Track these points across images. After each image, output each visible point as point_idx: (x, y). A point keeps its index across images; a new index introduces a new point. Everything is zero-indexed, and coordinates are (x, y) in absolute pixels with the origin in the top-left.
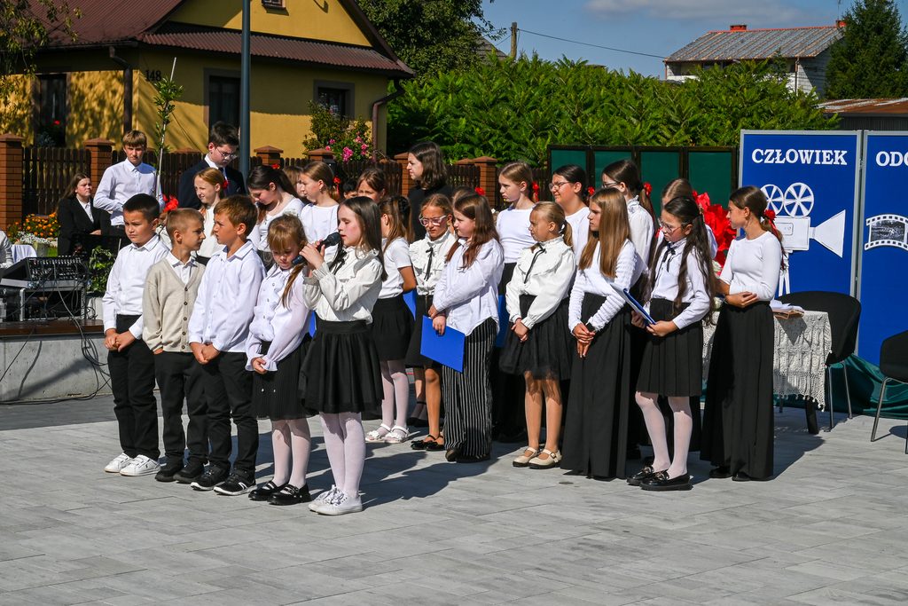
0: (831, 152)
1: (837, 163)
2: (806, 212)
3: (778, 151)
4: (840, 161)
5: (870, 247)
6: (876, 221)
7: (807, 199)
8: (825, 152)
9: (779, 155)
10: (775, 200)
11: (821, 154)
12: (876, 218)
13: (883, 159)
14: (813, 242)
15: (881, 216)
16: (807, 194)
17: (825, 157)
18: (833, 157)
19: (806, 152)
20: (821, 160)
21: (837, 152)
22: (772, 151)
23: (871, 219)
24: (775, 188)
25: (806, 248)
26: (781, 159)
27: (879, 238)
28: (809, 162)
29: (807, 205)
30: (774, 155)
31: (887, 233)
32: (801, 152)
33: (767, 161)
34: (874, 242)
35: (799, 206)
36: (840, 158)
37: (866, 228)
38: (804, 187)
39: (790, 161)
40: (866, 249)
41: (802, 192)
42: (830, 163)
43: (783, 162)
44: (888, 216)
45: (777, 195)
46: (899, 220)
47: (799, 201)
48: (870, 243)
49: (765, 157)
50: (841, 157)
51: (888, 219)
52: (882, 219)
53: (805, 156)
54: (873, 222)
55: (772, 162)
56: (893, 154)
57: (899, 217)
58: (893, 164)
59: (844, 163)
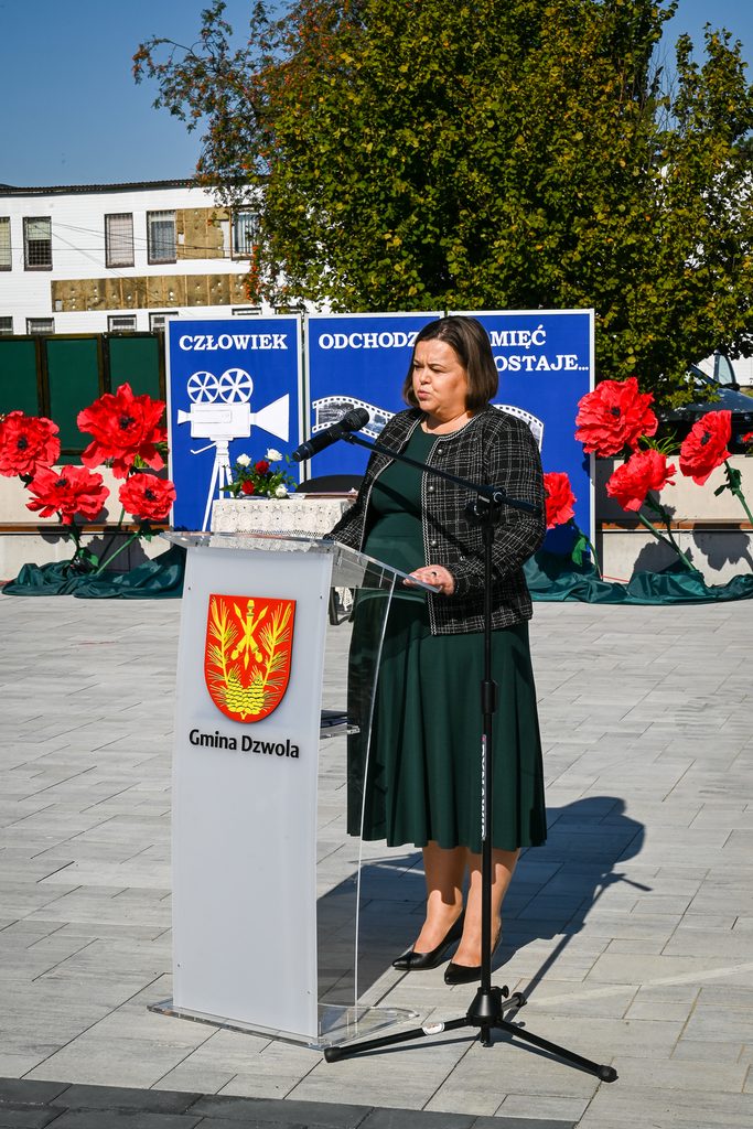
0: (269, 336)
1: (276, 347)
2: (245, 398)
3: (210, 338)
4: (279, 345)
5: (318, 430)
6: (323, 403)
7: (245, 385)
8: (262, 337)
9: (210, 341)
10: (209, 387)
11: (258, 339)
12: (323, 400)
13: (326, 341)
14: (254, 428)
15: (329, 399)
16: (244, 379)
17: (262, 341)
18: (271, 341)
19: (241, 337)
20: (258, 344)
21: (276, 336)
22: (202, 338)
23: (317, 402)
24: (208, 375)
25: (247, 434)
26: (213, 345)
27: (327, 420)
28: (245, 347)
29: (246, 391)
30: (205, 341)
31: (335, 415)
32: (235, 337)
33: (197, 348)
34: (323, 425)
35: (237, 393)
36: (279, 342)
37: (313, 412)
38: (241, 373)
39: (223, 347)
40: (314, 432)
41: (239, 378)
42: (269, 347)
43: (215, 348)
44: (335, 398)
45: (211, 382)
46: (347, 401)
47: (236, 387)
48: (317, 425)
49: (194, 344)
50: (281, 341)
51: (335, 401)
52: (329, 402)
53: (240, 342)
54: (319, 405)
55: (203, 348)
56: (337, 336)
57: (347, 398)
58: (337, 347)
59: (284, 347)
